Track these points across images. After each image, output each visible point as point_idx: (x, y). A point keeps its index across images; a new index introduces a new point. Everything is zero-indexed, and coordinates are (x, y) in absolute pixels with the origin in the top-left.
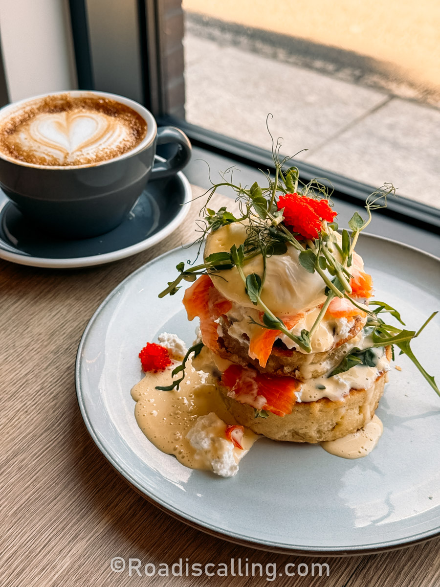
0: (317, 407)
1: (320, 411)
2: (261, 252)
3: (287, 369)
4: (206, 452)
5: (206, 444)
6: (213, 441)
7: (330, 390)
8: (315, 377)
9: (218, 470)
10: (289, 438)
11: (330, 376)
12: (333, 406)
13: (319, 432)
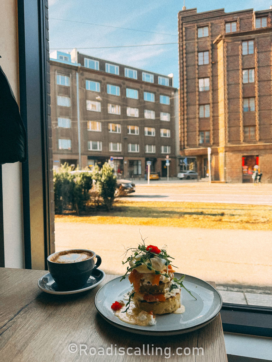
0: (170, 299)
1: (171, 300)
2: (148, 258)
3: (160, 291)
4: (146, 320)
5: (146, 317)
6: (147, 316)
7: (172, 295)
8: (167, 292)
9: (151, 323)
10: (165, 312)
11: (170, 291)
12: (174, 298)
13: (171, 308)
